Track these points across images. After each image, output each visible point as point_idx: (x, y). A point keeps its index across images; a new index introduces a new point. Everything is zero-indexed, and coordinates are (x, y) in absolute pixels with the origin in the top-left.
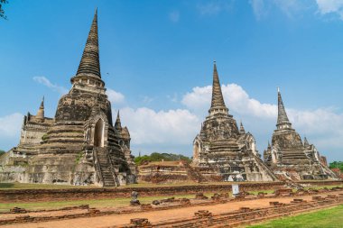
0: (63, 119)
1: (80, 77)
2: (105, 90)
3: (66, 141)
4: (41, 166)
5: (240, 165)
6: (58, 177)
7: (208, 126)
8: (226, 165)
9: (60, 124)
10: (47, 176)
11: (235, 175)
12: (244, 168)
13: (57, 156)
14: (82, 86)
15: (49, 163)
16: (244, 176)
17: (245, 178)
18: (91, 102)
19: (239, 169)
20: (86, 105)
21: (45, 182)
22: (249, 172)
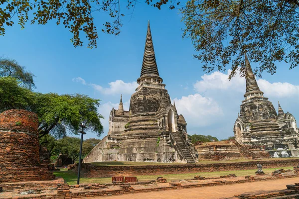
0: (138, 111)
1: (145, 77)
2: (165, 85)
3: (146, 129)
4: (132, 148)
5: (284, 143)
6: (147, 156)
7: (246, 109)
8: (269, 143)
9: (137, 116)
10: (138, 156)
11: (280, 151)
12: (287, 145)
13: (142, 140)
14: (148, 84)
15: (136, 146)
16: (289, 152)
17: (290, 154)
18: (157, 96)
19: (283, 146)
20: (154, 99)
21: (138, 160)
22: (294, 148)
